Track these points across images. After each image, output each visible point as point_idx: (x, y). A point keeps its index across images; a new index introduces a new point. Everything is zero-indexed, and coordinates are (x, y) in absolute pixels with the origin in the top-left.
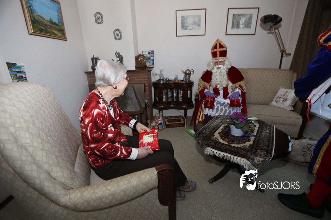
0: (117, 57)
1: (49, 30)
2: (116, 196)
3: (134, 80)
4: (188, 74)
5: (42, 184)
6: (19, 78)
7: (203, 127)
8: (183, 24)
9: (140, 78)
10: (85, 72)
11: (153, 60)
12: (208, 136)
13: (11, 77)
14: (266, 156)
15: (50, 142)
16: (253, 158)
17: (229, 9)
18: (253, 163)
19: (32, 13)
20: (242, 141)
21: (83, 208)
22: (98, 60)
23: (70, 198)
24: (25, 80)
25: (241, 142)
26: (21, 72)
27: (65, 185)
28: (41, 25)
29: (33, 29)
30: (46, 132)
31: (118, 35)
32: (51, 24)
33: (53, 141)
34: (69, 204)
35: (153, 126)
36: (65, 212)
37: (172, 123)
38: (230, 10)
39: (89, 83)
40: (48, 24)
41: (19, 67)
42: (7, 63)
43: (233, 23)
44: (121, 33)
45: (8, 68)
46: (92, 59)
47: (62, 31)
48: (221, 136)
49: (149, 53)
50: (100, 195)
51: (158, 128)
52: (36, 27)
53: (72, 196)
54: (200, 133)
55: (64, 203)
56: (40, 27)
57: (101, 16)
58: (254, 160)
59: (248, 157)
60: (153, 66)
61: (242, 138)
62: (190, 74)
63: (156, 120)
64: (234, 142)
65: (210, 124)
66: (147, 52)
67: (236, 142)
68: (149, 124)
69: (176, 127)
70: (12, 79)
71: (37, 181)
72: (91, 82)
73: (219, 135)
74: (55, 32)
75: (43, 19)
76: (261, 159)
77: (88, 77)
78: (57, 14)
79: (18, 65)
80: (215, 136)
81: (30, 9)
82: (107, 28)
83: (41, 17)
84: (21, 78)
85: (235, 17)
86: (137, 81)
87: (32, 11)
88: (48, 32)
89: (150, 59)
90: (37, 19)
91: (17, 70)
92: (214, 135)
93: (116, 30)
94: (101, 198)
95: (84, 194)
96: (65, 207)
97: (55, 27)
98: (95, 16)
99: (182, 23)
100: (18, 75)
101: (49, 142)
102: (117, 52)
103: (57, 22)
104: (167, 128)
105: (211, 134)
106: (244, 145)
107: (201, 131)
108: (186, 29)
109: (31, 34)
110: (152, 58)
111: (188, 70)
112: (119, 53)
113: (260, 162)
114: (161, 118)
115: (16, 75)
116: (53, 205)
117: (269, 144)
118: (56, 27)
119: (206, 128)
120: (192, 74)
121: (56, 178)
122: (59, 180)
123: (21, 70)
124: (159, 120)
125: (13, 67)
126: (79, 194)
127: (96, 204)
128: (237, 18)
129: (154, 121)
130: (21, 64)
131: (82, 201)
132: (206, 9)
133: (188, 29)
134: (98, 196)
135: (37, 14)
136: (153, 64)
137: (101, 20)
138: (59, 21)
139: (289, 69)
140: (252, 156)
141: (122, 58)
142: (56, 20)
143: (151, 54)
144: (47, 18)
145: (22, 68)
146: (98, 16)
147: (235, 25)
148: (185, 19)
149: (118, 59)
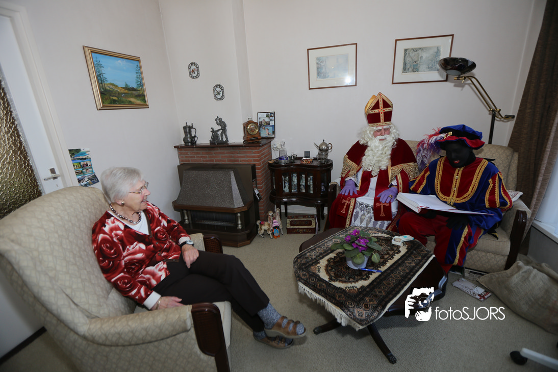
0: (218, 124)
1: (124, 99)
2: (137, 334)
3: (240, 159)
4: (324, 150)
5: (59, 311)
6: (84, 167)
7: (312, 246)
8: (319, 70)
9: (248, 157)
10: (175, 147)
11: (274, 126)
12: (307, 262)
13: (74, 166)
14: (375, 309)
15: (78, 264)
16: (352, 309)
17: (396, 40)
18: (352, 317)
19: (102, 83)
20: (354, 279)
21: (101, 341)
22: (192, 130)
23: (89, 329)
24: (90, 168)
25: (351, 280)
26: (85, 159)
27: (89, 313)
28: (112, 95)
29: (103, 102)
30: (75, 252)
31: (219, 94)
32: (126, 91)
33: (82, 262)
34: (87, 334)
35: (265, 230)
36: (84, 342)
37: (296, 227)
38: (397, 42)
39: (180, 162)
40: (122, 91)
41: (84, 154)
42: (70, 150)
43: (405, 64)
44: (222, 90)
45: (71, 156)
46: (185, 128)
47: (142, 97)
48: (327, 266)
49: (268, 116)
50: (119, 330)
51: (273, 234)
52: (106, 99)
53: (92, 326)
54: (300, 257)
55: (82, 333)
56: (111, 97)
57: (197, 68)
58: (353, 313)
59: (345, 306)
60: (273, 136)
61: (358, 273)
62: (327, 150)
63: (269, 222)
64: (340, 279)
65: (326, 242)
66: (265, 114)
67: (344, 279)
68: (259, 226)
69: (302, 233)
70: (75, 169)
71: (54, 308)
72: (182, 161)
73: (327, 263)
74: (132, 100)
75: (116, 86)
76: (364, 312)
77: (178, 153)
78: (135, 75)
79: (82, 150)
80: (318, 265)
81: (99, 78)
82: (205, 84)
83: (113, 84)
84: (85, 166)
85: (409, 54)
86: (245, 161)
87: (102, 81)
88: (123, 102)
89: (269, 124)
90: (108, 88)
91: (81, 157)
92: (319, 263)
93: (217, 86)
94: (119, 334)
95: (103, 326)
96: (84, 337)
97: (132, 94)
98: (190, 68)
99: (318, 68)
100: (82, 163)
101: (75, 264)
102: (218, 117)
103: (135, 86)
104: (288, 233)
105: (314, 261)
106: (353, 284)
107: (303, 254)
108: (325, 77)
109: (100, 110)
110: (272, 123)
111: (324, 143)
112: (220, 119)
113: (364, 317)
114: (278, 218)
115: (80, 163)
116: (72, 334)
117: (393, 289)
118: (134, 92)
119: (314, 249)
120: (330, 151)
121: (79, 304)
122: (82, 306)
123: (86, 157)
124: (274, 221)
125: (77, 154)
126: (99, 326)
127: (114, 339)
128: (412, 54)
129: (266, 223)
130: (86, 150)
131: (100, 333)
132: (356, 44)
133: (327, 77)
134: (116, 331)
135: (108, 83)
136: (274, 132)
137: (196, 73)
138: (138, 85)
139: (507, 146)
140: (350, 306)
141: (225, 126)
142: (133, 85)
143: (271, 118)
144: (121, 84)
145: (88, 153)
146: (193, 67)
147: (408, 66)
148: (322, 62)
149: (219, 127)
